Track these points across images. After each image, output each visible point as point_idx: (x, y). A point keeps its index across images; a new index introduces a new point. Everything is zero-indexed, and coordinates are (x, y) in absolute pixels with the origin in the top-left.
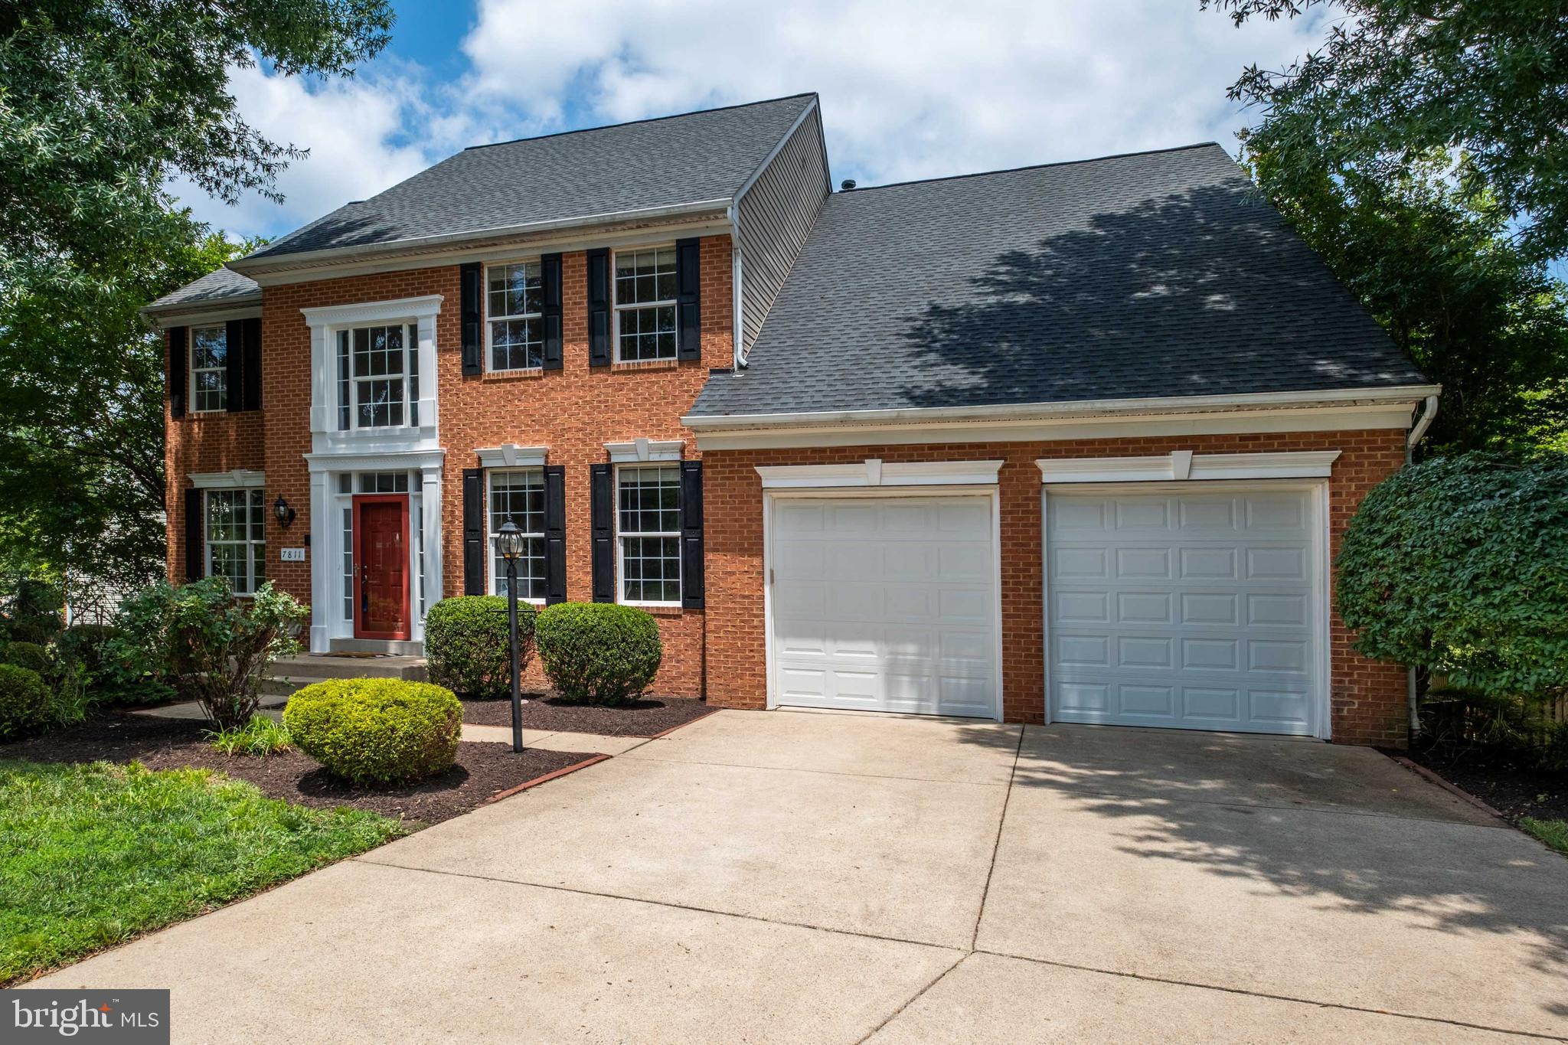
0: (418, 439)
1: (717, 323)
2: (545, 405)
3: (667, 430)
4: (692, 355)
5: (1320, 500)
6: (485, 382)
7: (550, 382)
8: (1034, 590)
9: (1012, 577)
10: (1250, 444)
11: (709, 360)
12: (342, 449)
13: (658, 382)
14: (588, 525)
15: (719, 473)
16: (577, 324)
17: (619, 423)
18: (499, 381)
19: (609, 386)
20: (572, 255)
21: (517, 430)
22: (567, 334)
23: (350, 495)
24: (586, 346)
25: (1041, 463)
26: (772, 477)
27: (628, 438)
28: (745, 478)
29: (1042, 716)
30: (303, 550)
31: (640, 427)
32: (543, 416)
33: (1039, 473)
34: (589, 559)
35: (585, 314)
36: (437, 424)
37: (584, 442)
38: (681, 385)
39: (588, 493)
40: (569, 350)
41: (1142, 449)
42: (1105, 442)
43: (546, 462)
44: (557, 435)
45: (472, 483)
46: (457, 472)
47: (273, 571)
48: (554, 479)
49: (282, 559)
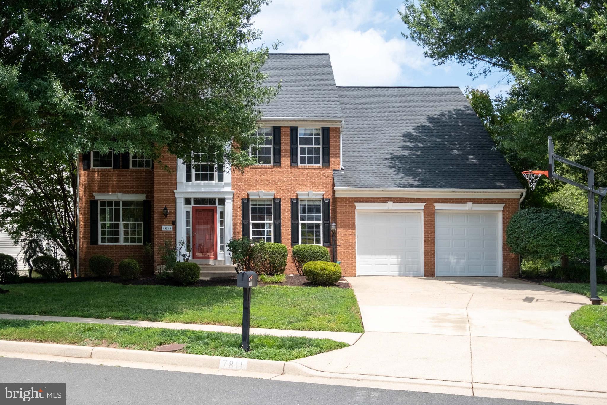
0: (223, 187)
1: (335, 155)
2: (274, 178)
3: (318, 188)
4: (327, 165)
5: (500, 216)
6: (251, 168)
7: (275, 170)
8: (433, 239)
9: (427, 236)
10: (485, 201)
11: (332, 166)
12: (189, 189)
13: (315, 172)
14: (290, 219)
15: (342, 204)
16: (286, 151)
17: (301, 185)
18: (256, 168)
19: (297, 173)
20: (284, 127)
21: (263, 186)
22: (282, 154)
23: (191, 206)
24: (289, 159)
25: (435, 204)
26: (359, 206)
27: (304, 190)
28: (351, 206)
29: (435, 274)
30: (172, 227)
31: (308, 187)
32: (273, 181)
33: (434, 207)
34: (290, 230)
35: (289, 148)
36: (231, 182)
37: (288, 191)
38: (323, 174)
39: (290, 208)
40: (283, 160)
41: (460, 201)
42: (451, 199)
43: (274, 197)
44: (278, 188)
45: (245, 203)
46: (239, 199)
47: (157, 234)
48: (277, 203)
49: (163, 230)
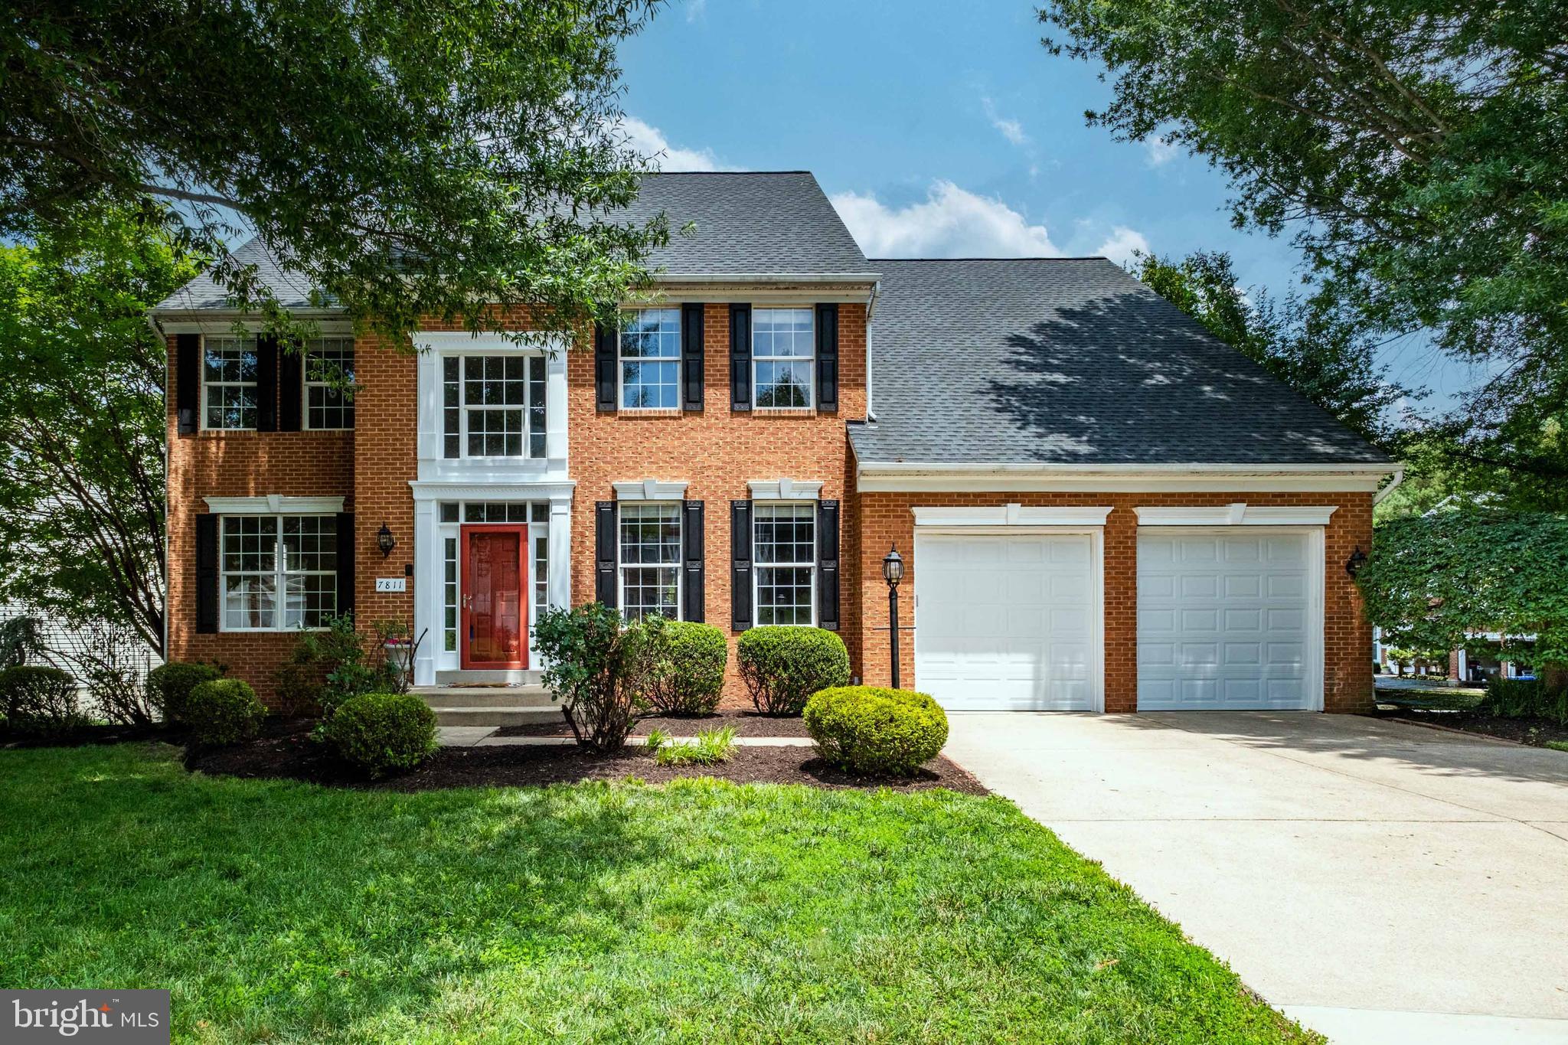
0: (546, 470)
1: (853, 380)
2: (684, 444)
3: (805, 472)
4: (832, 408)
5: (1317, 542)
6: (621, 418)
7: (688, 422)
9: (1115, 598)
11: (845, 411)
12: (454, 477)
13: (798, 428)
14: (728, 556)
15: (877, 511)
16: (718, 371)
17: (759, 463)
18: (636, 418)
19: (750, 429)
20: (713, 306)
21: (654, 467)
22: (708, 379)
23: (458, 524)
24: (727, 391)
25: (1138, 511)
26: (923, 515)
27: (768, 478)
28: (901, 516)
29: (1135, 706)
30: (404, 581)
31: (780, 468)
32: (683, 453)
33: (1136, 517)
34: (728, 587)
35: (726, 361)
36: (567, 457)
37: (724, 480)
39: (728, 527)
40: (709, 394)
41: (1209, 501)
42: (1182, 495)
43: (685, 497)
44: (698, 472)
45: (605, 515)
46: (588, 503)
47: (363, 602)
48: (693, 513)
49: (378, 590)
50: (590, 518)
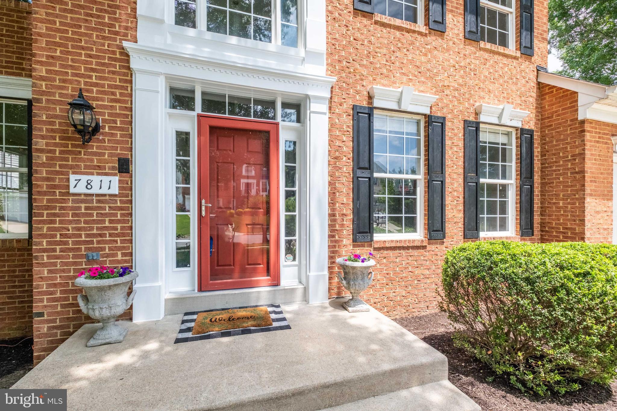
0: (302, 62)
2: (429, 61)
4: (529, 52)
6: (376, 23)
11: (537, 59)
13: (508, 65)
14: (462, 171)
17: (483, 90)
19: (477, 58)
21: (405, 78)
23: (194, 114)
24: (462, 20)
28: (606, 143)
30: (115, 180)
34: (461, 199)
36: (324, 52)
37: (458, 100)
40: (449, 19)
43: (430, 112)
44: (441, 90)
45: (362, 121)
46: (345, 106)
47: (47, 208)
48: (437, 129)
49: (72, 190)
50: (347, 122)
